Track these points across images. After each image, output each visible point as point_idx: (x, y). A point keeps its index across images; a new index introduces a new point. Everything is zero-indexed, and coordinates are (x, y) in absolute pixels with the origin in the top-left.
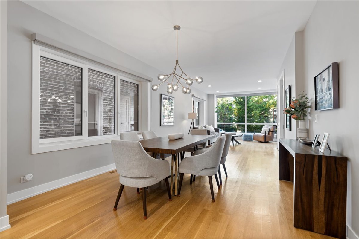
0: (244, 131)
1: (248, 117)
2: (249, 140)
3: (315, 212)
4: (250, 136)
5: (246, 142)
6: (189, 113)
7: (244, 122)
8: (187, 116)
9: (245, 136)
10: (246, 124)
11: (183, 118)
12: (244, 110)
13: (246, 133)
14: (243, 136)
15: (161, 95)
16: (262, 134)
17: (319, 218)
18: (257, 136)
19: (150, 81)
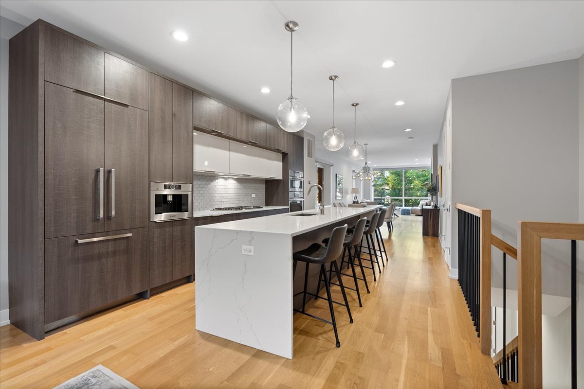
0: (402, 206)
1: (406, 190)
2: (406, 214)
3: (429, 229)
4: (408, 210)
5: (403, 216)
6: (353, 188)
7: (402, 196)
8: (350, 191)
9: (403, 210)
10: (403, 198)
11: (347, 193)
12: (402, 182)
13: (404, 207)
14: (401, 210)
15: (336, 175)
16: (419, 208)
17: (431, 231)
18: (415, 209)
19: (332, 166)
